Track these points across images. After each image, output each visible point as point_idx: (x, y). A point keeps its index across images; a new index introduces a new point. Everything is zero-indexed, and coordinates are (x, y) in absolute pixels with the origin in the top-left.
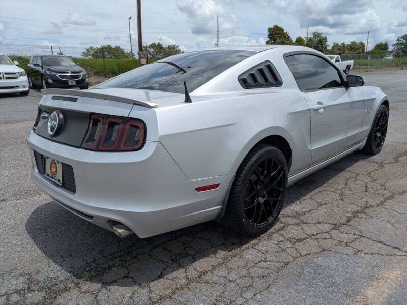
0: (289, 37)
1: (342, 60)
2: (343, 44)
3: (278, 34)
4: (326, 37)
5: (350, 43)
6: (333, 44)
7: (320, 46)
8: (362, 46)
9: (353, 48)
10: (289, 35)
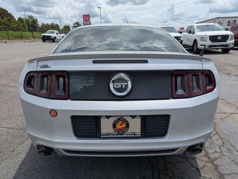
0: (13, 17)
1: (59, 34)
2: (47, 24)
3: (5, 13)
4: (36, 19)
5: (51, 24)
6: (41, 24)
7: (34, 24)
8: (57, 26)
9: (53, 27)
10: (13, 15)
